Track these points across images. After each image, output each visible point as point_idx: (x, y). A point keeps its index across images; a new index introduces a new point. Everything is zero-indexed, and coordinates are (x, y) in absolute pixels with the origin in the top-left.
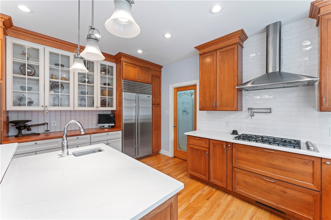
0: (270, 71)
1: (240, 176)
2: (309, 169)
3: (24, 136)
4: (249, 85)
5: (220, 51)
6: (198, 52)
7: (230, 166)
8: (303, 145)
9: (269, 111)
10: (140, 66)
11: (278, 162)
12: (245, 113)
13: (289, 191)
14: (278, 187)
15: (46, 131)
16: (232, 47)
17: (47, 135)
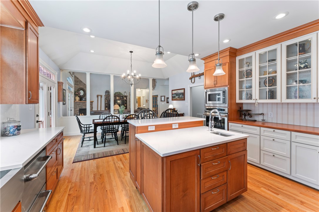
3: (246, 120)
15: (262, 120)
17: (263, 124)
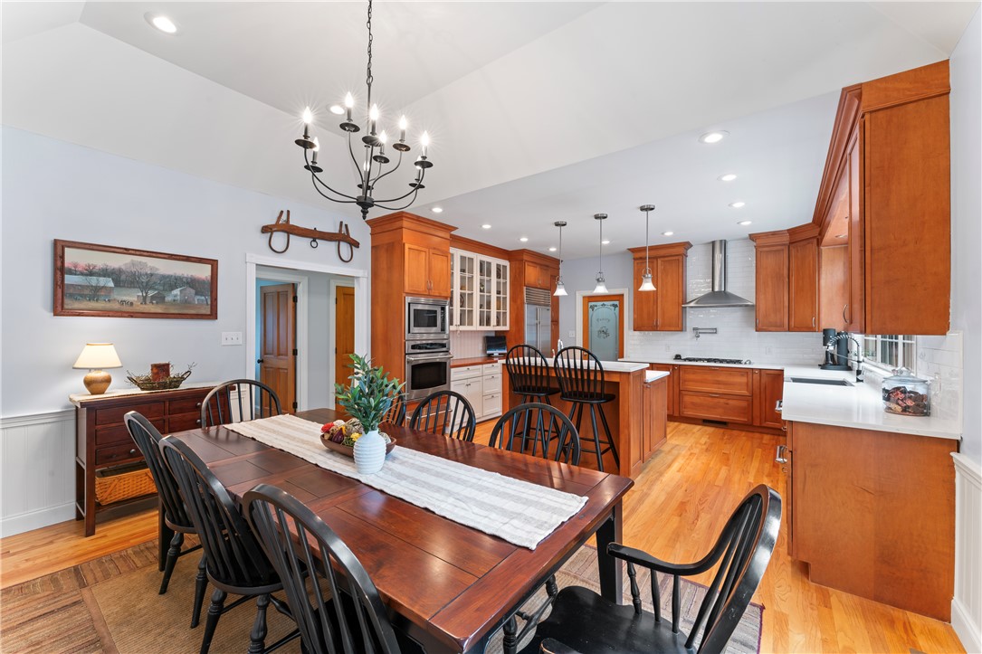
0: (717, 289)
1: (687, 399)
2: (744, 380)
4: (692, 304)
5: (662, 259)
6: (631, 256)
7: (677, 390)
8: (743, 362)
9: (714, 331)
10: (541, 265)
11: (722, 378)
12: (689, 334)
13: (731, 402)
14: (722, 401)
16: (677, 258)
